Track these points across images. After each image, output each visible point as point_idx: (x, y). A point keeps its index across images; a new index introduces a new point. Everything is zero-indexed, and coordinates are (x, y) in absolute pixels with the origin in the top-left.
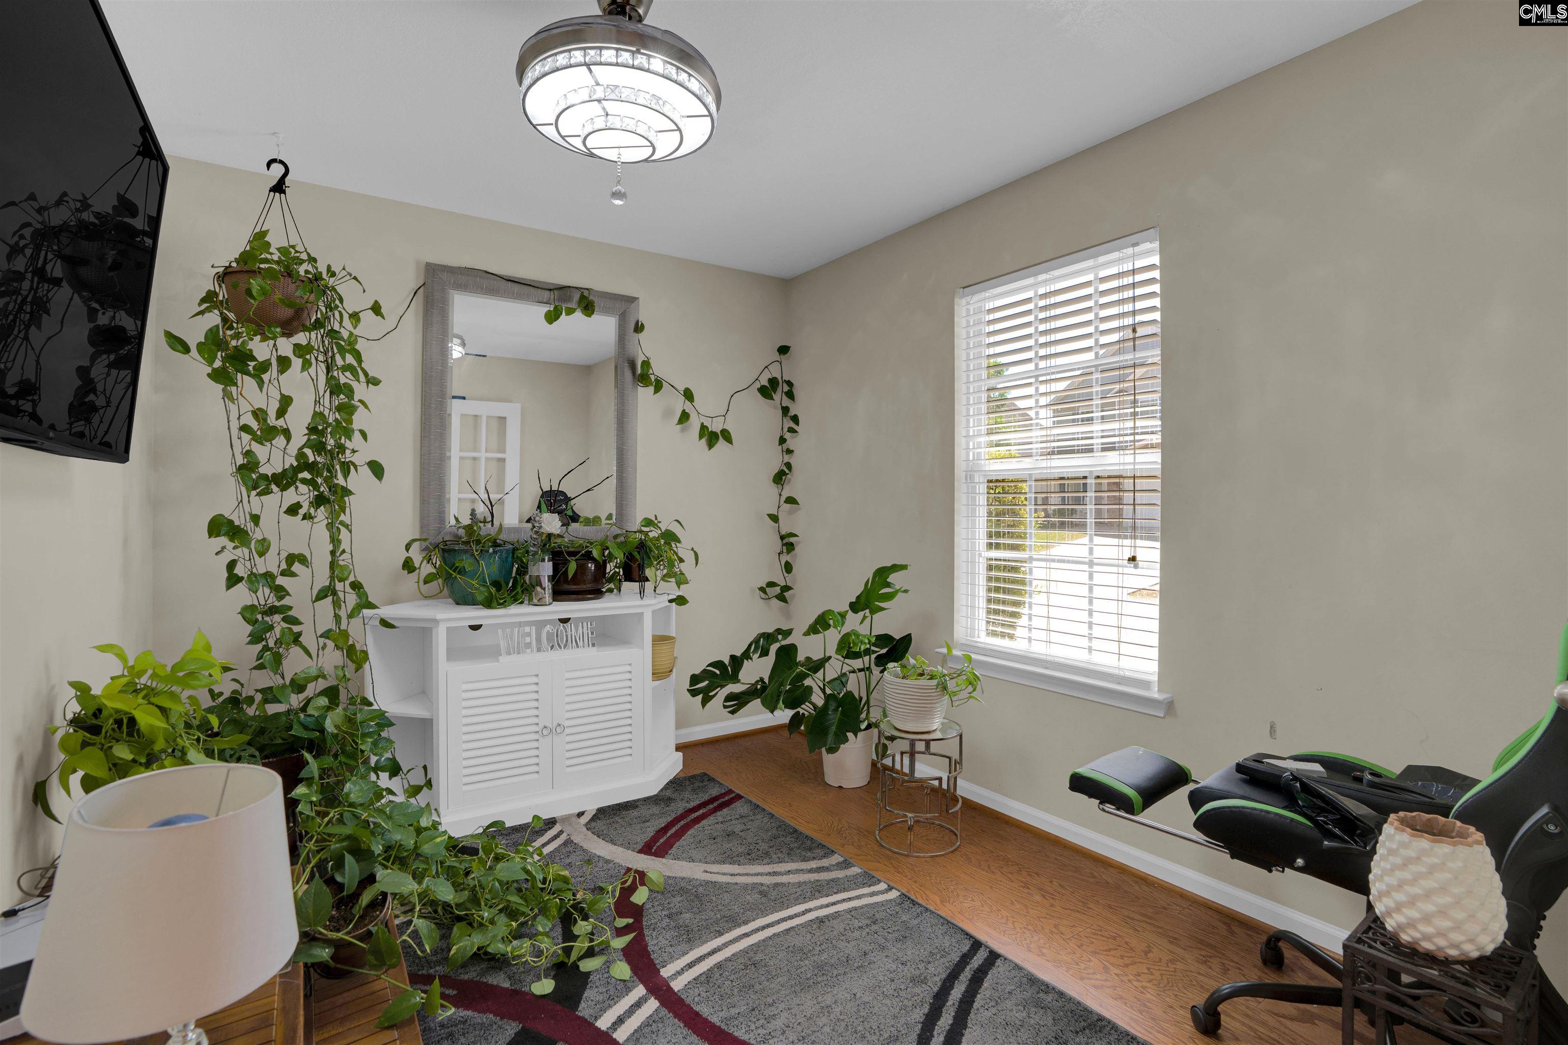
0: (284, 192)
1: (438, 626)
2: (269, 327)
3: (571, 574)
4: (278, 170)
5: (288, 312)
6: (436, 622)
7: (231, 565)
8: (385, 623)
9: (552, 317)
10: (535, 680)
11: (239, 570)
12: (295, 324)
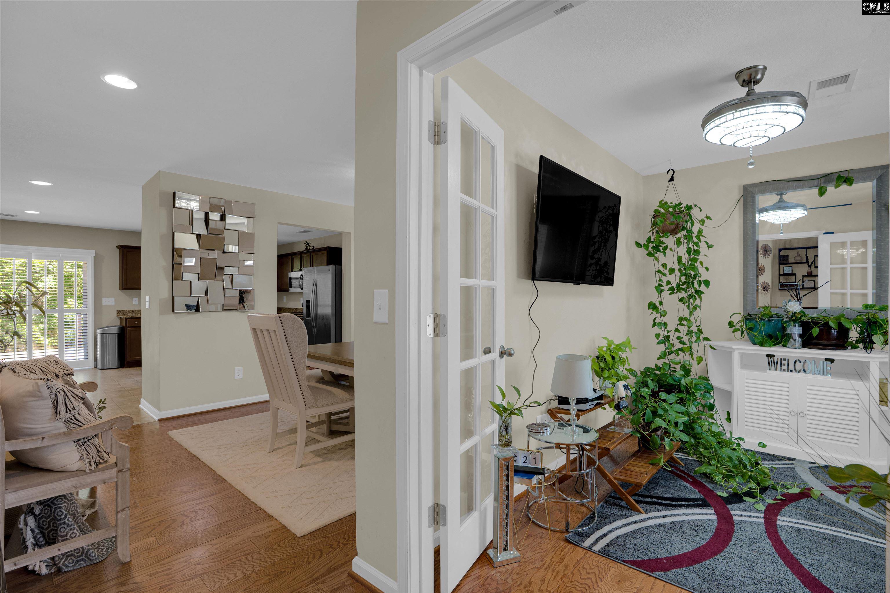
0: (673, 180)
1: (734, 351)
2: (666, 234)
3: (815, 335)
4: (671, 172)
5: (673, 226)
6: (734, 349)
7: (655, 319)
8: (711, 347)
9: (822, 193)
10: (787, 385)
11: (657, 321)
12: (677, 230)
